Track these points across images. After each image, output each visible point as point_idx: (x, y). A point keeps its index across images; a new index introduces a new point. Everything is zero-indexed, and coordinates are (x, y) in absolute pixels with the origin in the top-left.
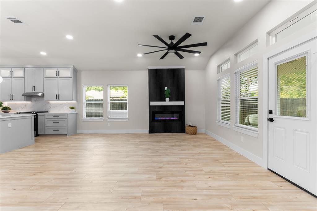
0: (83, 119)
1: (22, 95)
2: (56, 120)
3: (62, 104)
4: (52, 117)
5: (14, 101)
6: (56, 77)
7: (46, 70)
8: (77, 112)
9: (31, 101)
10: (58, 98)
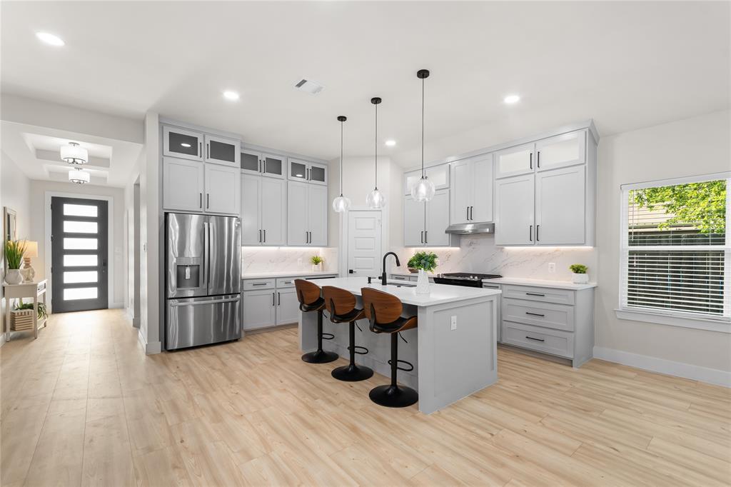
0: (620, 309)
1: (446, 232)
2: (536, 307)
3: (541, 254)
4: (524, 296)
5: (428, 246)
6: (530, 171)
7: (501, 157)
8: (593, 284)
9: (459, 246)
10: (535, 235)
